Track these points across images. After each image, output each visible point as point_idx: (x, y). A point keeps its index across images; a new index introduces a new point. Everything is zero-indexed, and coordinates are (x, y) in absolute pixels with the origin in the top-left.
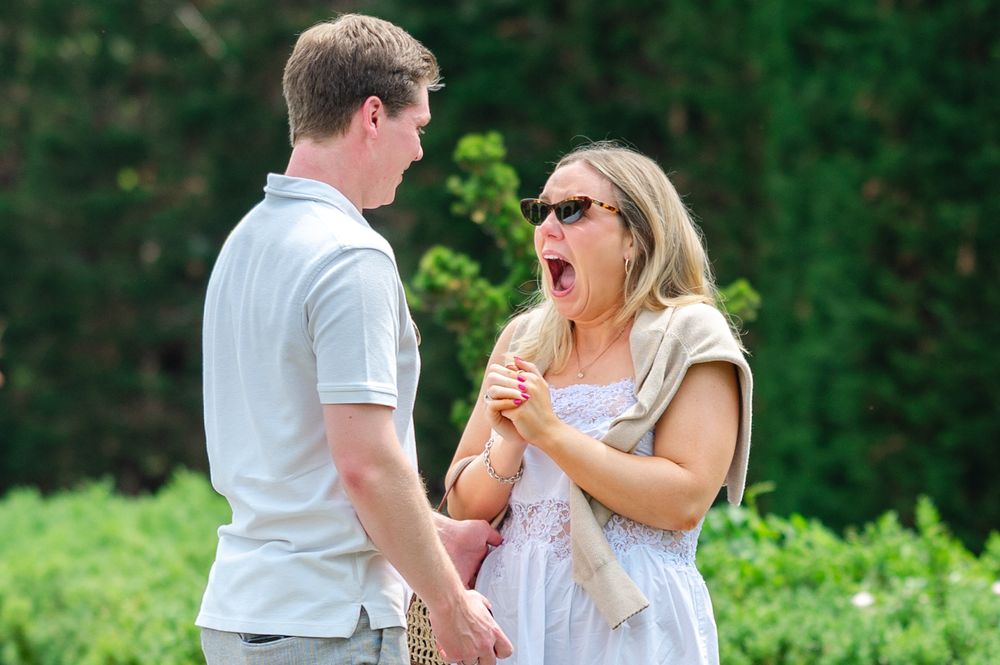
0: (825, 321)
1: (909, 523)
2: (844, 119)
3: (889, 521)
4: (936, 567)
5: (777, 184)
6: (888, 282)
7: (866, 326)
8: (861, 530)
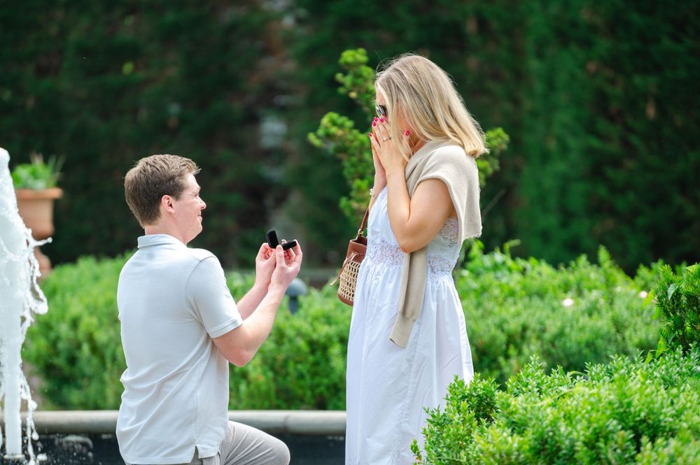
0: (564, 149)
1: (594, 260)
2: (574, 24)
3: (583, 259)
4: (609, 284)
5: (534, 65)
6: (603, 125)
7: (590, 151)
8: (567, 266)
